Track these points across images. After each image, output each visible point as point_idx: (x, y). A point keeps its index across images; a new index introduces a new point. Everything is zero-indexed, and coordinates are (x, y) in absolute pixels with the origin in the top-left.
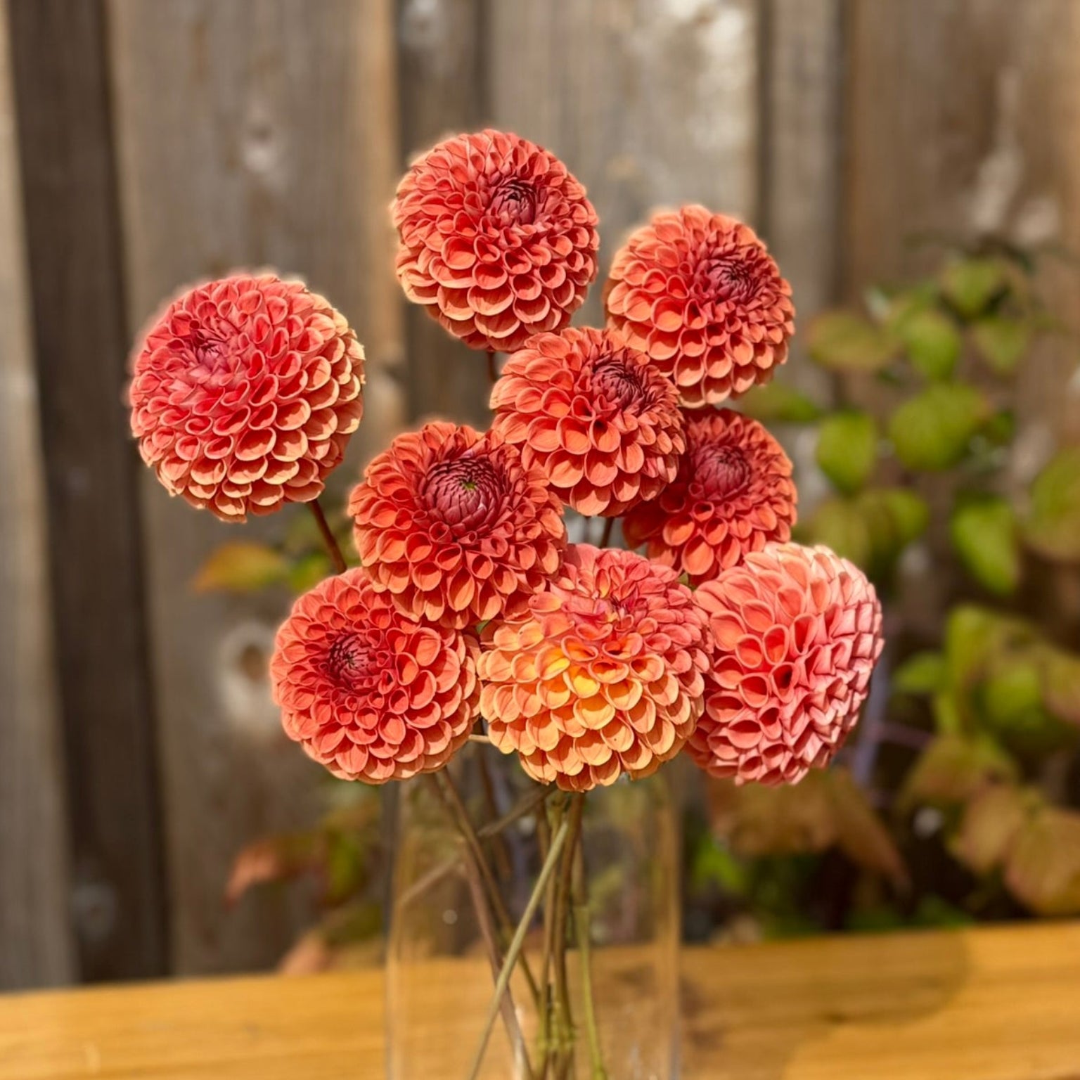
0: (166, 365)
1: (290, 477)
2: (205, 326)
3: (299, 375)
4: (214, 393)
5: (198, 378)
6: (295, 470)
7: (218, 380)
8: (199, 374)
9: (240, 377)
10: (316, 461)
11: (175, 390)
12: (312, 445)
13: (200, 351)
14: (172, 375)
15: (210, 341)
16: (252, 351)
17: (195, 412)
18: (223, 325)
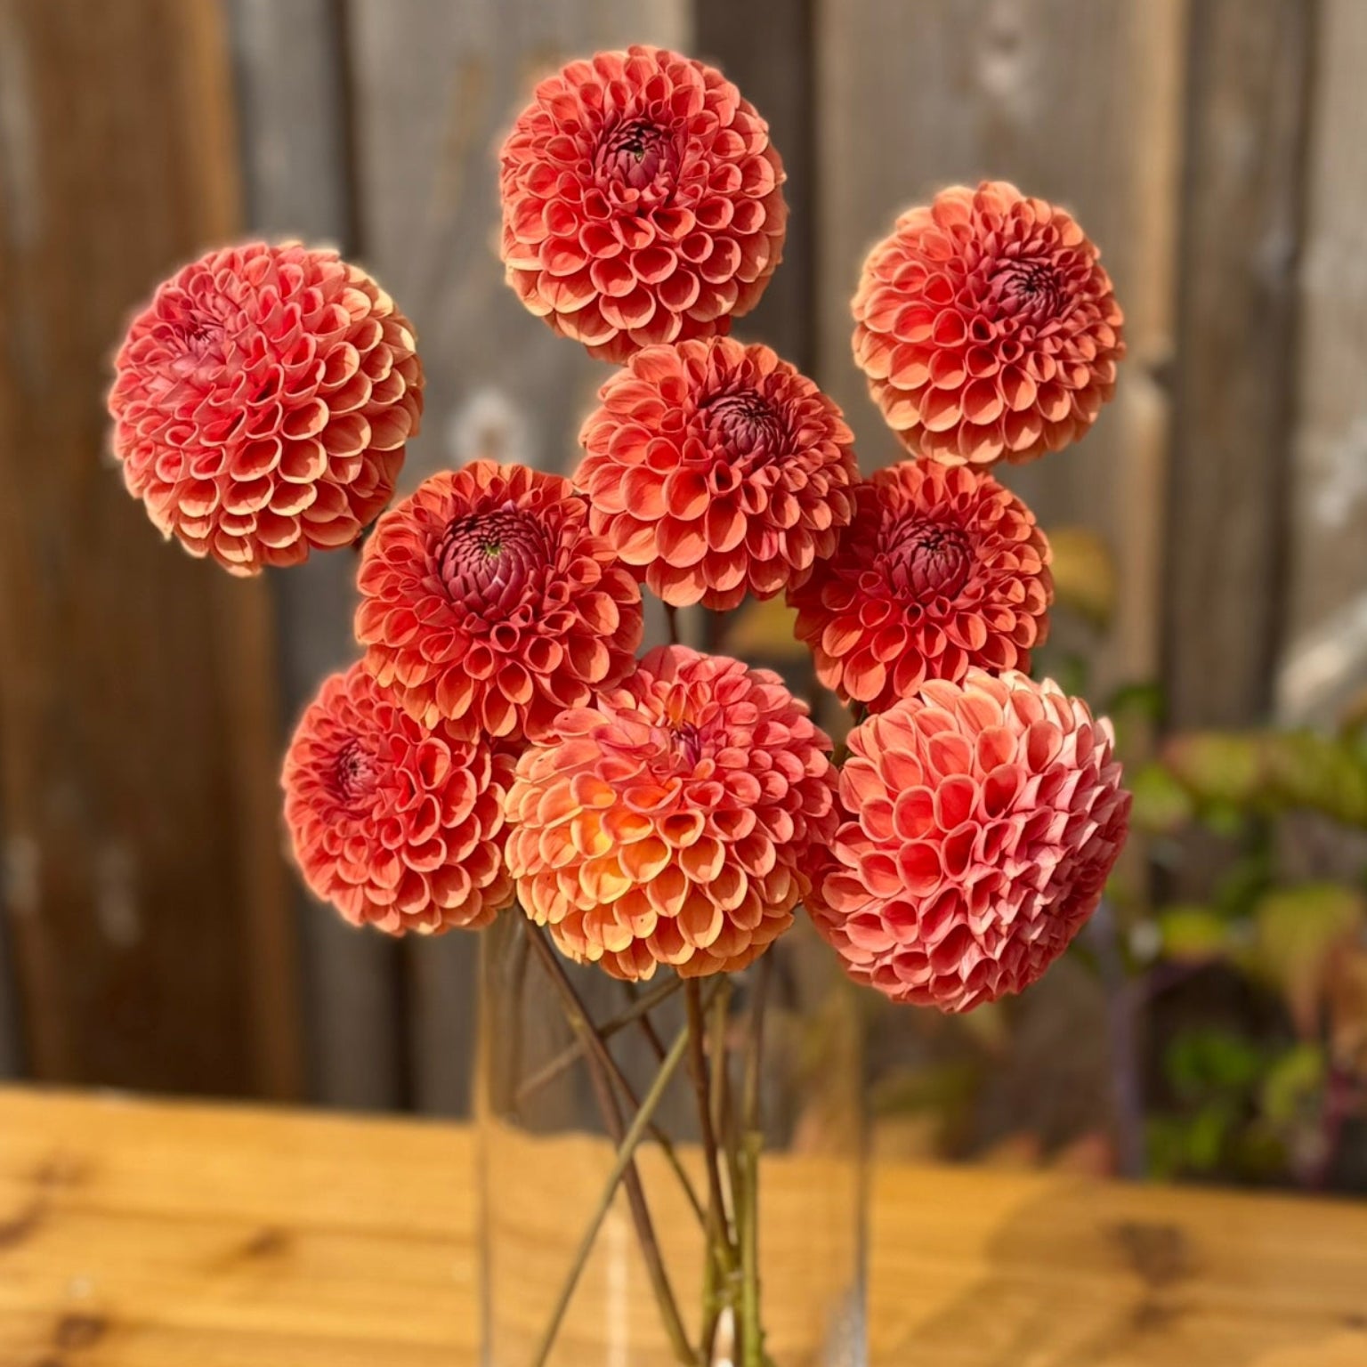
0: (147, 357)
1: (306, 507)
2: (199, 306)
3: (315, 367)
4: (203, 391)
5: (183, 372)
6: (311, 497)
7: (206, 374)
8: (183, 367)
9: (236, 369)
10: (343, 486)
11: (156, 390)
12: (337, 465)
13: (193, 338)
14: (153, 370)
15: (205, 326)
16: (252, 335)
17: (178, 418)
18: (220, 302)
